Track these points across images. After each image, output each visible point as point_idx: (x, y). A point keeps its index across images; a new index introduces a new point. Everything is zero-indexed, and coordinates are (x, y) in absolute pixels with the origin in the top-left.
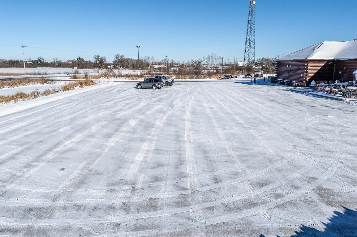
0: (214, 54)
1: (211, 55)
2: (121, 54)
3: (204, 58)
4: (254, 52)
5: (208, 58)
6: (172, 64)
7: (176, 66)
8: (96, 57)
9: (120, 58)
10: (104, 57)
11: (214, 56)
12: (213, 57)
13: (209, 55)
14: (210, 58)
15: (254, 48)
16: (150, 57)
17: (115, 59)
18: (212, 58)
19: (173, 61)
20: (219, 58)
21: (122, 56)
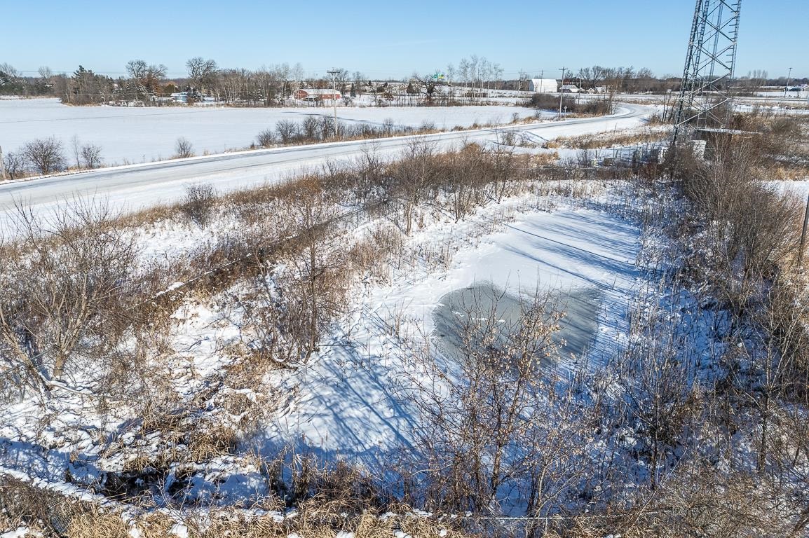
0: (479, 58)
1: (472, 62)
2: (206, 59)
3: (451, 69)
4: (730, 52)
5: (462, 70)
6: (358, 82)
7: (367, 88)
8: (136, 68)
9: (205, 71)
10: (161, 66)
11: (480, 62)
12: (477, 65)
13: (464, 61)
14: (469, 69)
15: (733, 35)
16: (291, 67)
17: (191, 72)
18: (473, 68)
19: (359, 78)
20: (494, 70)
21: (210, 65)
